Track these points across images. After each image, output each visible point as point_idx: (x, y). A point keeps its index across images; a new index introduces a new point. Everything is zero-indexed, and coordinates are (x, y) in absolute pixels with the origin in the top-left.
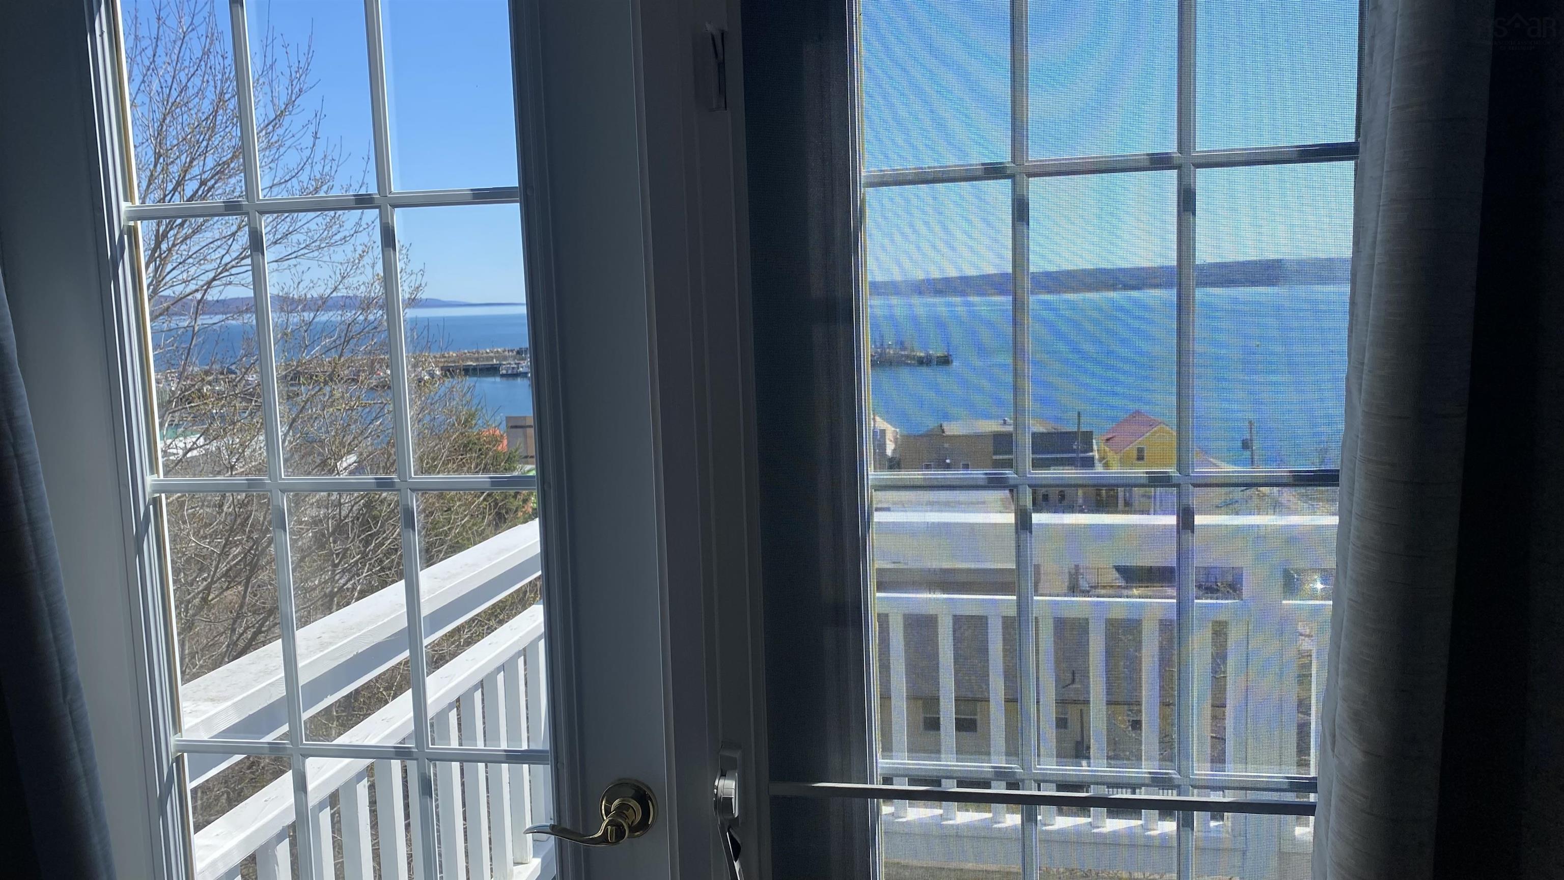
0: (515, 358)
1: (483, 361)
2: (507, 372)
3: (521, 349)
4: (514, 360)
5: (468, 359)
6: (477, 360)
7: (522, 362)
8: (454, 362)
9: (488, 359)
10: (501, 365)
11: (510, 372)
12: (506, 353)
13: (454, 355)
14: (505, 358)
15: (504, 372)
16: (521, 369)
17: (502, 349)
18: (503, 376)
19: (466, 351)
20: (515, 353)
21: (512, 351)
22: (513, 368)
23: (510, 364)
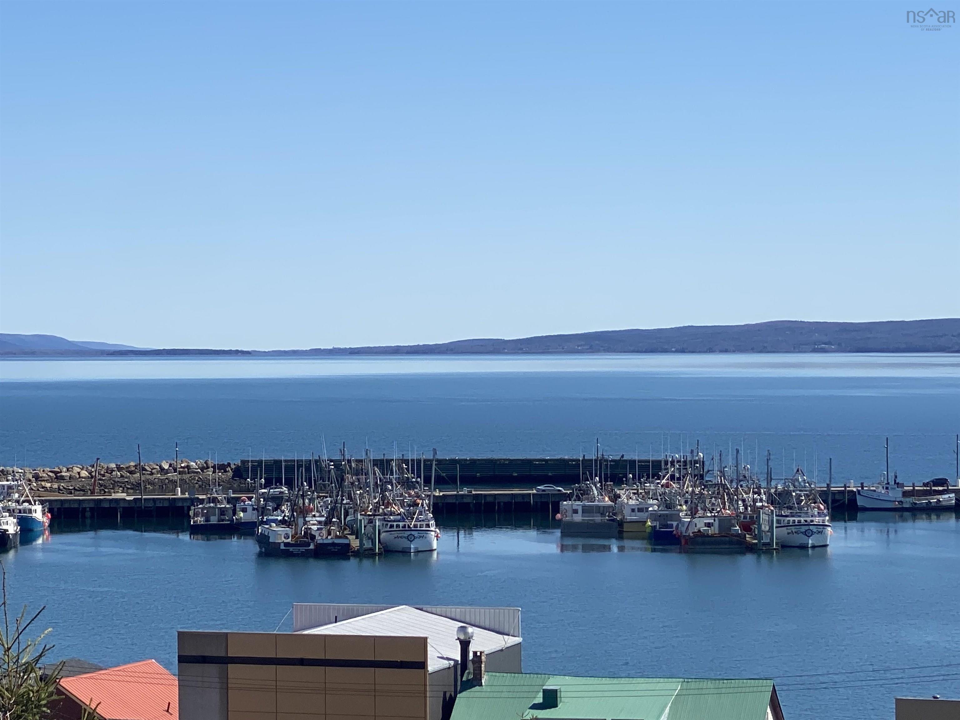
0: (225, 486)
1: (152, 492)
2: (207, 520)
3: (243, 462)
4: (225, 490)
5: (115, 485)
6: (136, 487)
7: (244, 496)
8: (82, 490)
9: (164, 486)
10: (193, 501)
11: (214, 520)
12: (210, 472)
13: (84, 473)
14: (205, 486)
15: (200, 520)
16: (242, 514)
17: (201, 462)
18: (196, 530)
19: (113, 466)
20: (230, 474)
21: (223, 468)
22: (223, 512)
23: (215, 500)
